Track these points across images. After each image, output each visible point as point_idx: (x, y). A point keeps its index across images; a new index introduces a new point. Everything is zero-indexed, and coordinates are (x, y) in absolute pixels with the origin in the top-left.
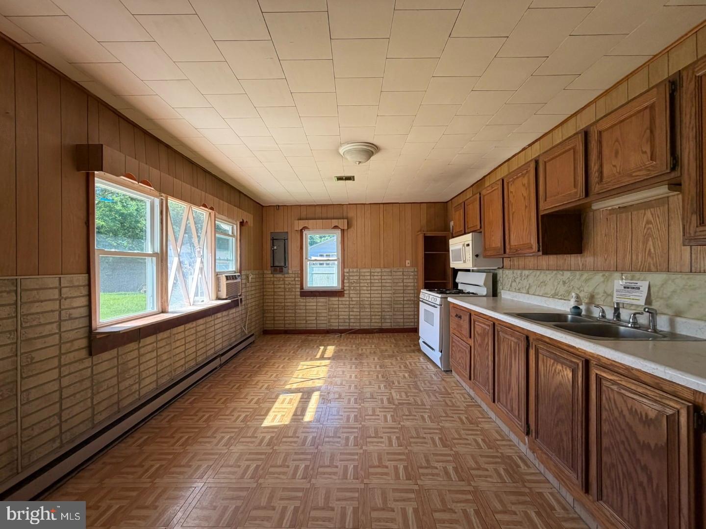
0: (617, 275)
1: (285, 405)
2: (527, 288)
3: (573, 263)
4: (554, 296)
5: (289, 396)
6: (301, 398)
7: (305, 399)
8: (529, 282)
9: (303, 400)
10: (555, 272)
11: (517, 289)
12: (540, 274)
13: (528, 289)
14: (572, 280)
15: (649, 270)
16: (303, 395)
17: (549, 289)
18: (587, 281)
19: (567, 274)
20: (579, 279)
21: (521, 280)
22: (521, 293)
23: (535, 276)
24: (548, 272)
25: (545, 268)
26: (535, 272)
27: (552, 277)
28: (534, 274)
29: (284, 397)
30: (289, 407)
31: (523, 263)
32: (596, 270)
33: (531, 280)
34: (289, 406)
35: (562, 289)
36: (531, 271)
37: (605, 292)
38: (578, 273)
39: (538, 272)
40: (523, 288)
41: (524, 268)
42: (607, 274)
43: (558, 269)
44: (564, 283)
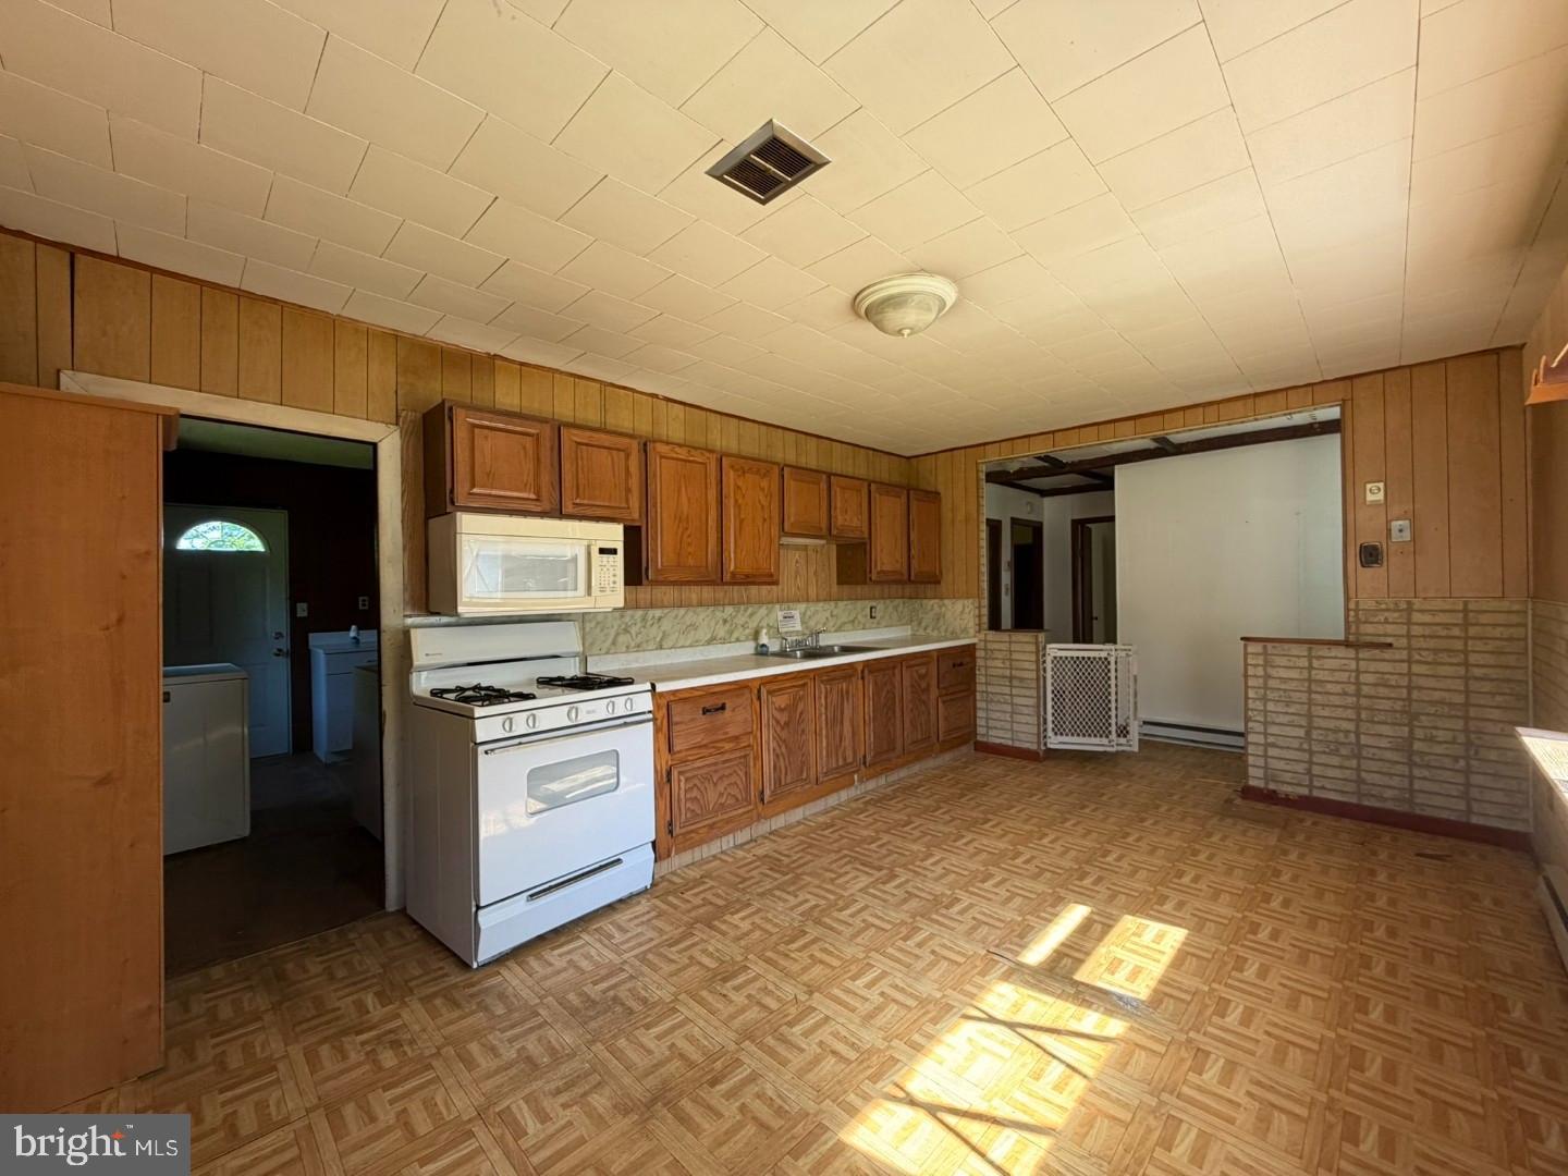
0: (778, 606)
1: (1132, 960)
2: (658, 639)
3: (735, 595)
4: (711, 641)
5: (1116, 983)
6: (1081, 961)
7: (1068, 955)
8: (662, 628)
9: (1077, 955)
10: (712, 608)
11: (633, 644)
12: (686, 613)
13: (662, 639)
14: (735, 617)
15: (799, 601)
16: (1074, 970)
17: (704, 635)
18: (751, 615)
19: (729, 610)
20: (743, 615)
21: (644, 627)
22: (644, 651)
23: (677, 616)
24: (700, 609)
25: (695, 602)
26: (676, 611)
27: (708, 616)
28: (673, 614)
29: (1134, 987)
30: (1119, 950)
31: (649, 597)
32: (761, 603)
33: (666, 625)
34: (1119, 953)
35: (722, 632)
36: (666, 611)
37: (768, 625)
38: (742, 607)
39: (682, 611)
40: (647, 641)
41: (652, 606)
42: (770, 606)
43: (716, 603)
44: (725, 621)
